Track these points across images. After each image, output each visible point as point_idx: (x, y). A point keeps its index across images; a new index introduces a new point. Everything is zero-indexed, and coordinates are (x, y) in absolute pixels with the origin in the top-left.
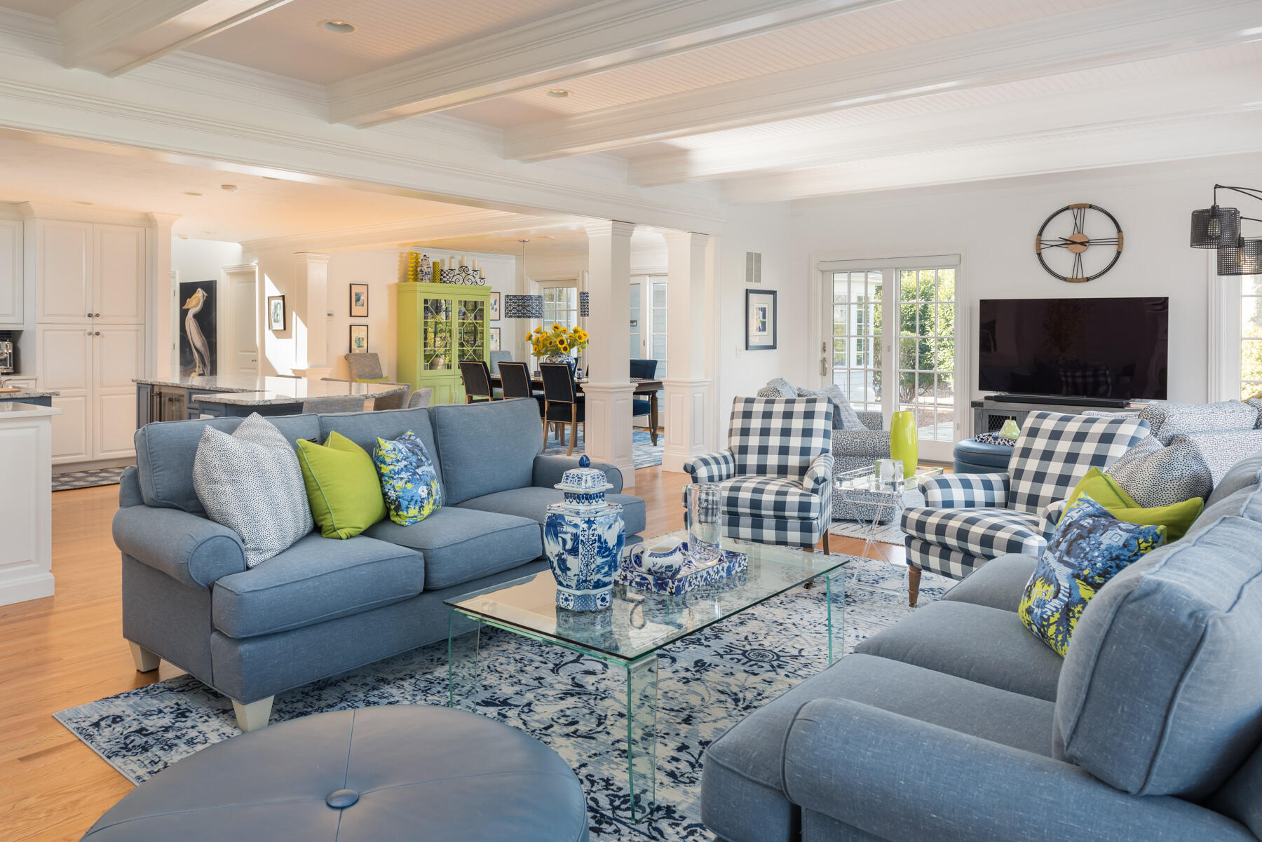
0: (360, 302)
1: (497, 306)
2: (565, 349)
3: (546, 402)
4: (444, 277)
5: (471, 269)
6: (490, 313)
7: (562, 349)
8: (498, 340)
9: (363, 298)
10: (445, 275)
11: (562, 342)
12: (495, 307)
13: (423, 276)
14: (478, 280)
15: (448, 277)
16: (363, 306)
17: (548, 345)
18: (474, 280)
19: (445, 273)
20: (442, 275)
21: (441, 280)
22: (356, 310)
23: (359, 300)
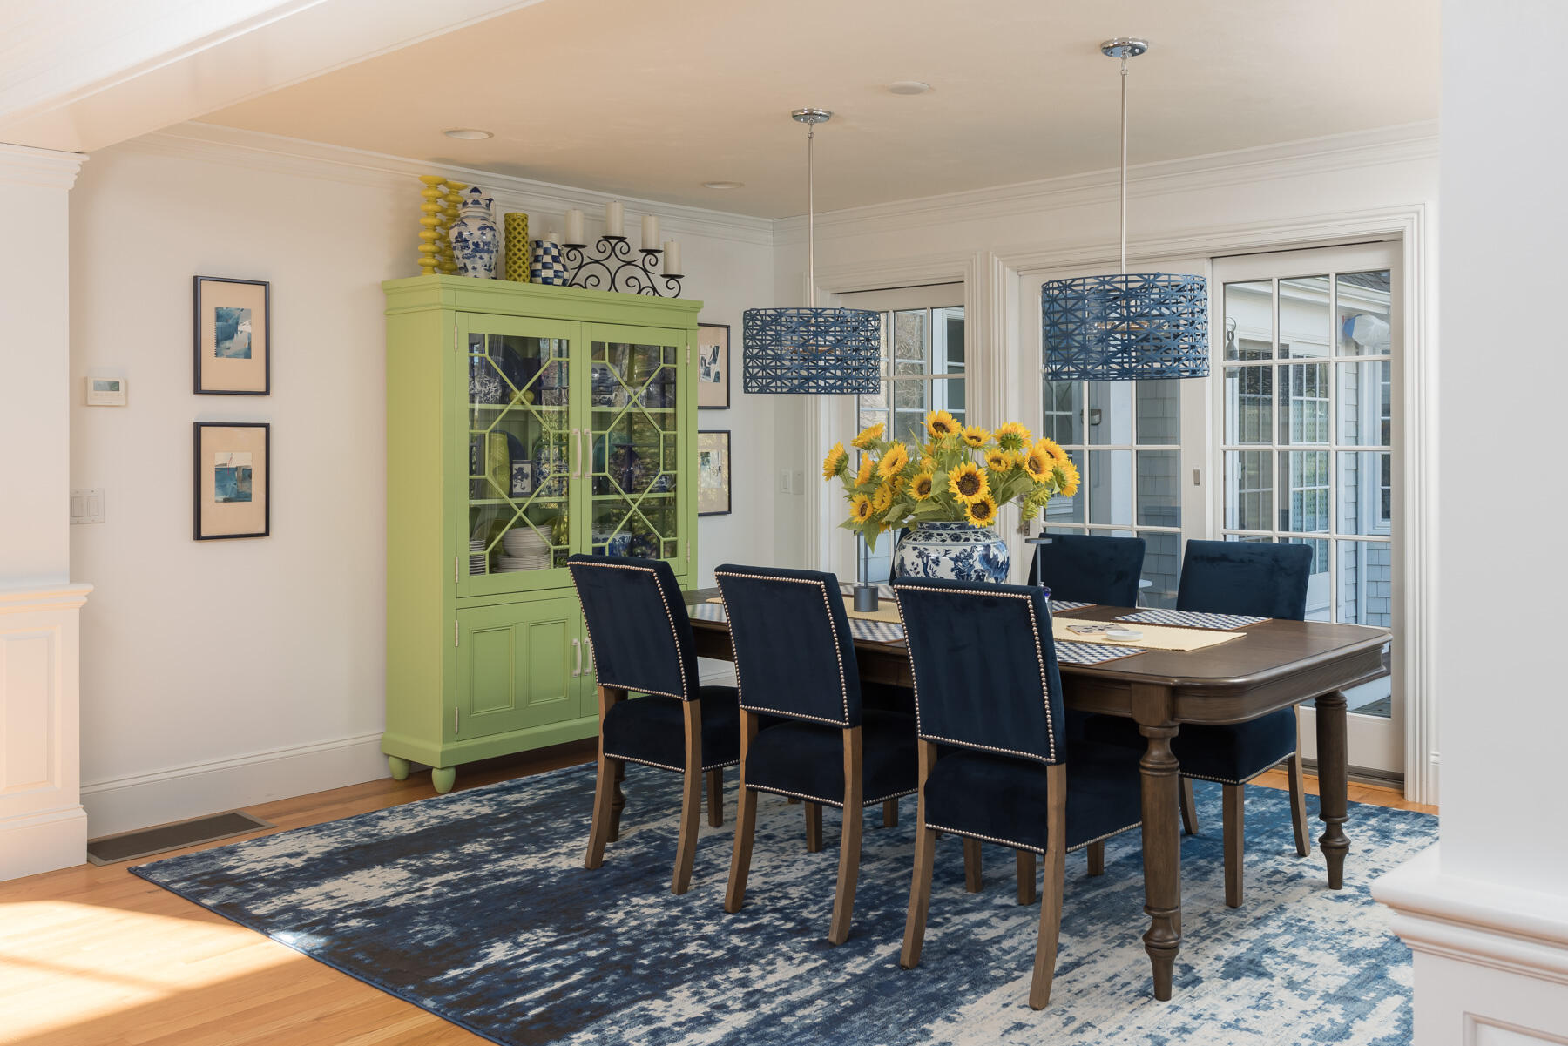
0: (239, 341)
1: (719, 367)
2: (982, 510)
3: (923, 747)
4: (545, 266)
5: (636, 246)
6: (695, 388)
7: (968, 512)
8: (725, 471)
9: (250, 329)
10: (547, 259)
11: (969, 483)
12: (714, 368)
13: (468, 257)
14: (660, 283)
15: (557, 267)
16: (248, 355)
17: (914, 493)
18: (645, 282)
19: (546, 252)
20: (537, 259)
21: (534, 274)
22: (218, 372)
23: (230, 337)
